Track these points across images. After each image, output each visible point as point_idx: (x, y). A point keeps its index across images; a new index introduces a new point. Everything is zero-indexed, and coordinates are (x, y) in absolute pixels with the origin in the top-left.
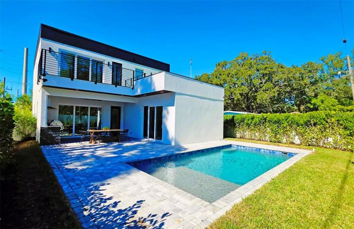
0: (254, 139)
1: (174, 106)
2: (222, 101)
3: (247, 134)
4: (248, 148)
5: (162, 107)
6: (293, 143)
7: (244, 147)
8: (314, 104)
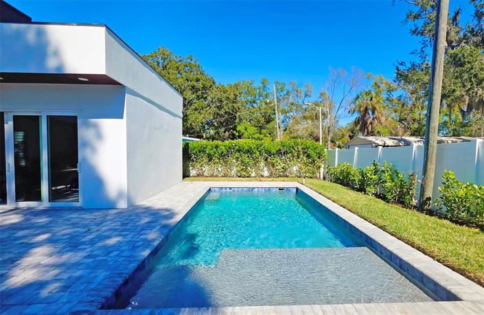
0: (217, 176)
1: (122, 118)
2: (179, 117)
3: (206, 169)
4: (236, 190)
5: (76, 118)
6: (262, 176)
7: (230, 188)
8: (239, 132)
